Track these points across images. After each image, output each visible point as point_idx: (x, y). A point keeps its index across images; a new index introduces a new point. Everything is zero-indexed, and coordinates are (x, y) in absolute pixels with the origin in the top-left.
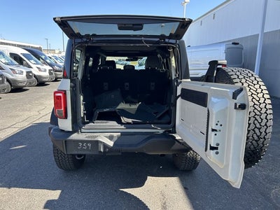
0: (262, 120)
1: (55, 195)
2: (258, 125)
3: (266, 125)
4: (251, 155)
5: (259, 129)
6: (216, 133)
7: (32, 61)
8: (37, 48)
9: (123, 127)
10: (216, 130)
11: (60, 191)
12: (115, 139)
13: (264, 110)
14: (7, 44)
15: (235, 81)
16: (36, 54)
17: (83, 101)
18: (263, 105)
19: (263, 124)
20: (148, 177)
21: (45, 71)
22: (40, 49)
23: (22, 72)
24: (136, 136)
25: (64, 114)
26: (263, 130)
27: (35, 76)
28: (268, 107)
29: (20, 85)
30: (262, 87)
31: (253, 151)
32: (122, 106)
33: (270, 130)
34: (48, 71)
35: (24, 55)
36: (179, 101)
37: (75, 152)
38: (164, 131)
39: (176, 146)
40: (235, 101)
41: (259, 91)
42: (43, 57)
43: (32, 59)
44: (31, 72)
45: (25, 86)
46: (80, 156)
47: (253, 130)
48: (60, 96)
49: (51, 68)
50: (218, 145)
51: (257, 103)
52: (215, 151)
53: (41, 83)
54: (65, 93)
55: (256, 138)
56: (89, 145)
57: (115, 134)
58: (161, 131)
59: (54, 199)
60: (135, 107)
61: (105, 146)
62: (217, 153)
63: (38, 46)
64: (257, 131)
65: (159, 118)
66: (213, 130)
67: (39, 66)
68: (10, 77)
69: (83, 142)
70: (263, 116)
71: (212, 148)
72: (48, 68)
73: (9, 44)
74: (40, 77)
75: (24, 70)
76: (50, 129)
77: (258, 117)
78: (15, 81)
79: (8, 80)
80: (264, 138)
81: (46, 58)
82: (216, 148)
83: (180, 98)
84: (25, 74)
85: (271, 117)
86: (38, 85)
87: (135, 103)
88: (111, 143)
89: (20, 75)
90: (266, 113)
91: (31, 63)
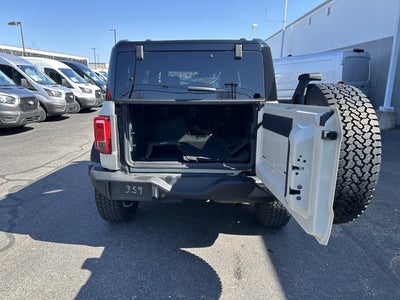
0: (365, 155)
1: (97, 252)
2: (359, 163)
3: (371, 162)
4: (350, 204)
5: (361, 168)
6: (297, 171)
7: (73, 79)
8: (81, 61)
9: (184, 166)
10: (297, 168)
11: (103, 248)
12: (174, 182)
13: (369, 142)
14: (41, 56)
15: (330, 102)
16: (78, 69)
17: (133, 131)
18: (368, 135)
19: (366, 161)
20: (220, 235)
21: (91, 92)
22: (85, 62)
23: (60, 94)
24: (203, 178)
25: (107, 148)
26: (366, 169)
27: (77, 99)
28: (375, 137)
29: (58, 110)
30: (369, 110)
31: (352, 198)
32: (187, 138)
33: (377, 169)
34: (94, 93)
35: (62, 70)
36: (261, 131)
37: (122, 198)
38: (240, 172)
39: (256, 193)
40: (323, 128)
41: (364, 115)
42: (88, 73)
43: (73, 76)
44: (72, 94)
45: (64, 113)
46: (128, 202)
47: (353, 169)
48: (102, 124)
49: (98, 88)
50: (300, 187)
51: (359, 132)
52: (297, 195)
53: (85, 108)
54: (108, 120)
55: (356, 180)
56: (140, 189)
57: (174, 176)
58: (236, 173)
59: (95, 257)
60: (204, 140)
61: (161, 190)
62: (299, 198)
63: (83, 59)
64: (357, 170)
65: (235, 155)
66: (294, 168)
67: (82, 85)
68: (45, 100)
69: (131, 184)
70: (367, 150)
71: (293, 192)
72: (95, 88)
73: (45, 56)
74: (84, 100)
75: (63, 91)
76: (90, 167)
77: (359, 152)
78: (52, 106)
79: (42, 105)
80: (368, 180)
81: (92, 75)
82: (298, 192)
83: (261, 127)
84: (64, 96)
85: (380, 151)
86: (81, 112)
87: (204, 135)
88: (168, 187)
89: (57, 98)
90: (371, 145)
91: (72, 81)
